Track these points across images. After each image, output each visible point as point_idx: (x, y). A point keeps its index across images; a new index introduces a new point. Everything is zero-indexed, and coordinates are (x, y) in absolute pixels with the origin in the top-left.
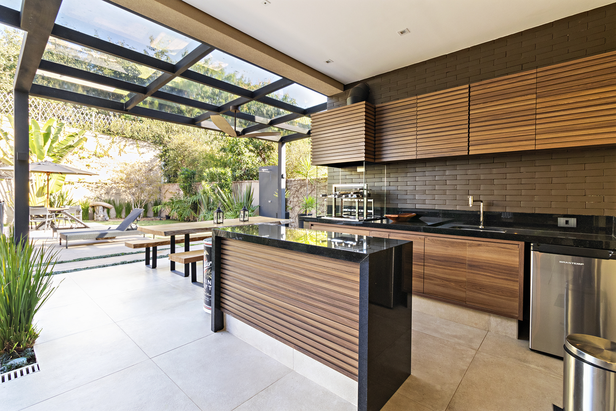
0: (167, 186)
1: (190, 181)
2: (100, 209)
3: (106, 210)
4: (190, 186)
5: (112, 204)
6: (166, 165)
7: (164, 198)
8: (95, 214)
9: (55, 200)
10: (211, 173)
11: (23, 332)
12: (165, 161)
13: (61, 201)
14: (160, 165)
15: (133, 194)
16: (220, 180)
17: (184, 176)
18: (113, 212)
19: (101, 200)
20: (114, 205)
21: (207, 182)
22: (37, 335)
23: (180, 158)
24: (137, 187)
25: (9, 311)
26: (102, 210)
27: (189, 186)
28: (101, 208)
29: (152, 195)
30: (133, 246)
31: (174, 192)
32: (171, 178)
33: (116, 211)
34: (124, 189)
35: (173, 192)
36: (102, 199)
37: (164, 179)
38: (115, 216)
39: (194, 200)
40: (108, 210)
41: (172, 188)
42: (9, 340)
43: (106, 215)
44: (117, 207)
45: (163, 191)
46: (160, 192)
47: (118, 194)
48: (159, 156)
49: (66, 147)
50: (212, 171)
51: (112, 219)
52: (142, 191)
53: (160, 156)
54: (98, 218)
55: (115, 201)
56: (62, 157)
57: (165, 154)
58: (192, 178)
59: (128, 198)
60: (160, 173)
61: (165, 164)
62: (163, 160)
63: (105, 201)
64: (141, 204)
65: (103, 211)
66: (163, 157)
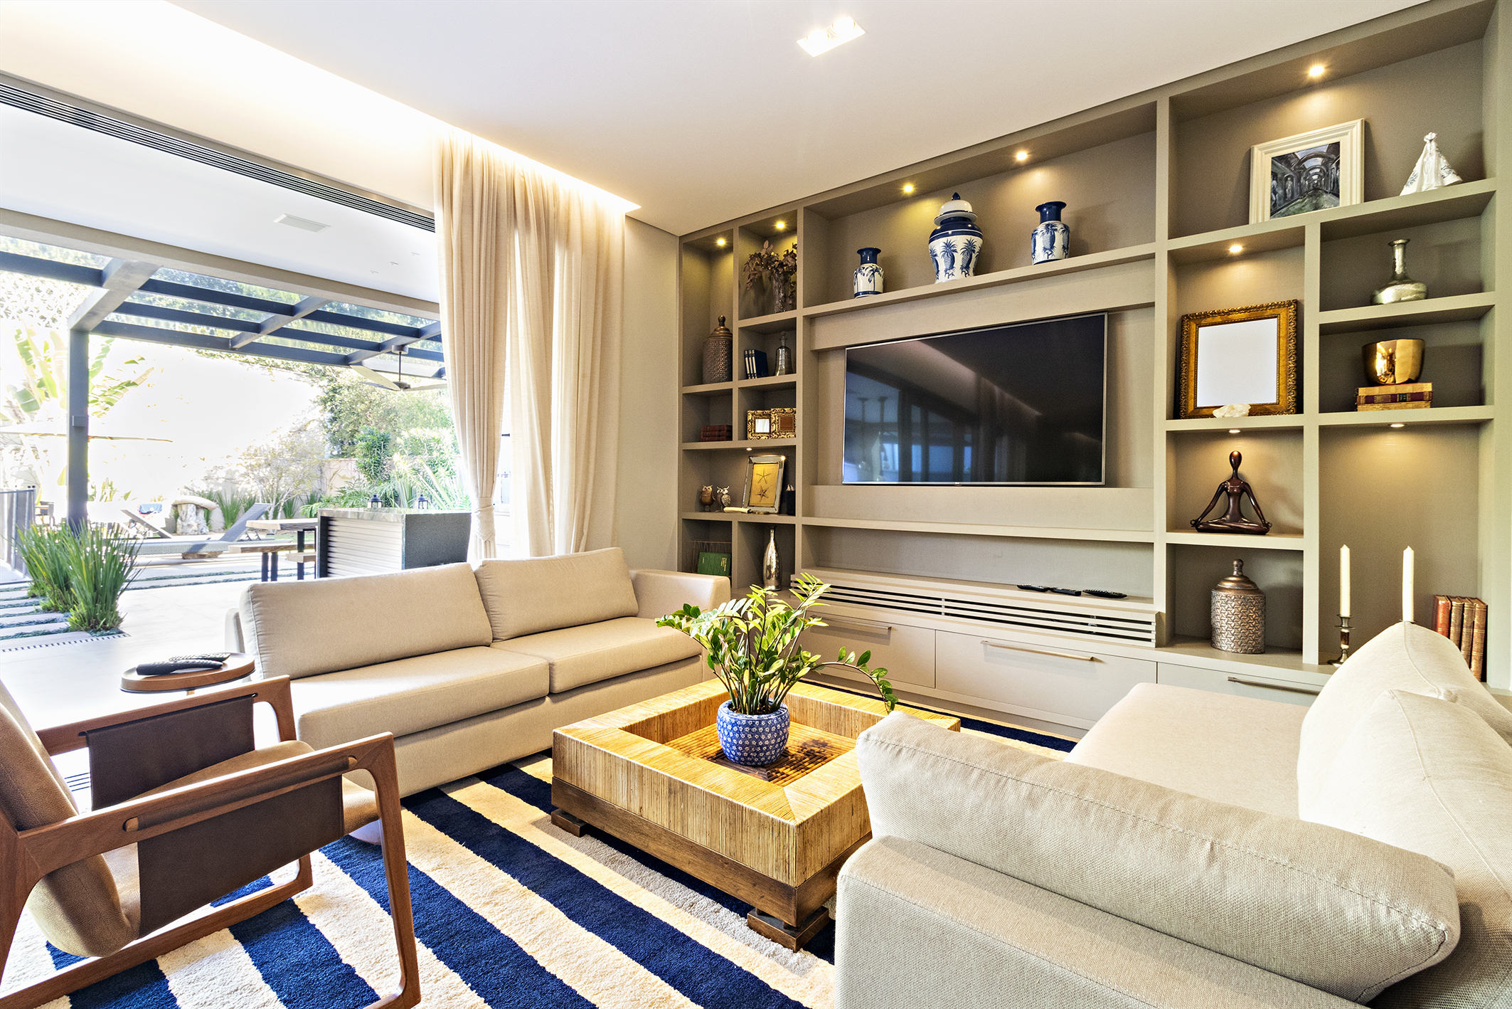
0: (335, 464)
1: (377, 453)
2: (189, 510)
3: (202, 513)
4: (378, 463)
5: (215, 501)
6: (335, 419)
7: (329, 490)
8: (179, 520)
9: (95, 492)
10: (414, 438)
11: (109, 612)
12: (332, 411)
13: (108, 495)
14: (322, 419)
15: (261, 480)
16: (430, 451)
17: (364, 443)
18: (217, 516)
19: (194, 493)
20: (221, 503)
21: (405, 456)
22: (122, 619)
23: (363, 407)
24: (269, 465)
25: (95, 588)
26: (194, 513)
27: (375, 463)
28: (192, 507)
29: (301, 481)
30: (240, 550)
31: (349, 476)
32: (343, 446)
33: (224, 516)
34: (243, 470)
35: (347, 476)
36: (193, 491)
37: (328, 449)
38: (222, 525)
39: (384, 492)
40: (208, 512)
41: (345, 468)
42: (95, 617)
43: (203, 522)
44: (227, 507)
45: (328, 474)
46: (321, 477)
47: (230, 480)
48: (319, 400)
49: (119, 386)
50: (415, 434)
51: (215, 532)
52: (280, 472)
53: (322, 401)
54: (185, 528)
55: (223, 494)
56: (112, 405)
57: (334, 396)
58: (381, 449)
59: (250, 487)
60: (321, 437)
61: (333, 418)
62: (329, 408)
63: (202, 495)
64: (277, 501)
65: (197, 514)
66: (329, 403)
